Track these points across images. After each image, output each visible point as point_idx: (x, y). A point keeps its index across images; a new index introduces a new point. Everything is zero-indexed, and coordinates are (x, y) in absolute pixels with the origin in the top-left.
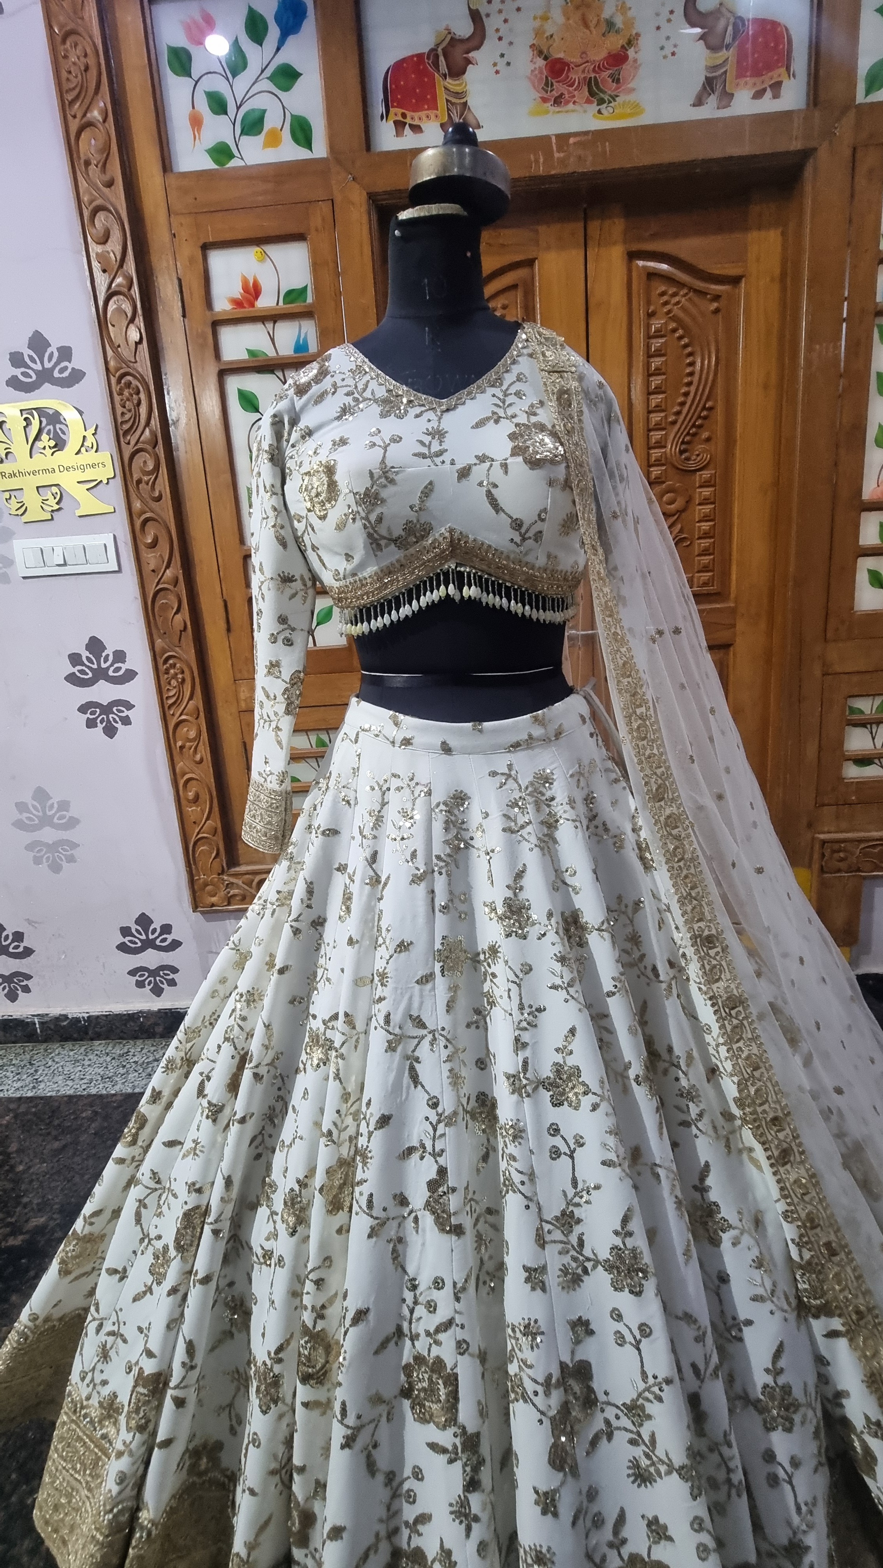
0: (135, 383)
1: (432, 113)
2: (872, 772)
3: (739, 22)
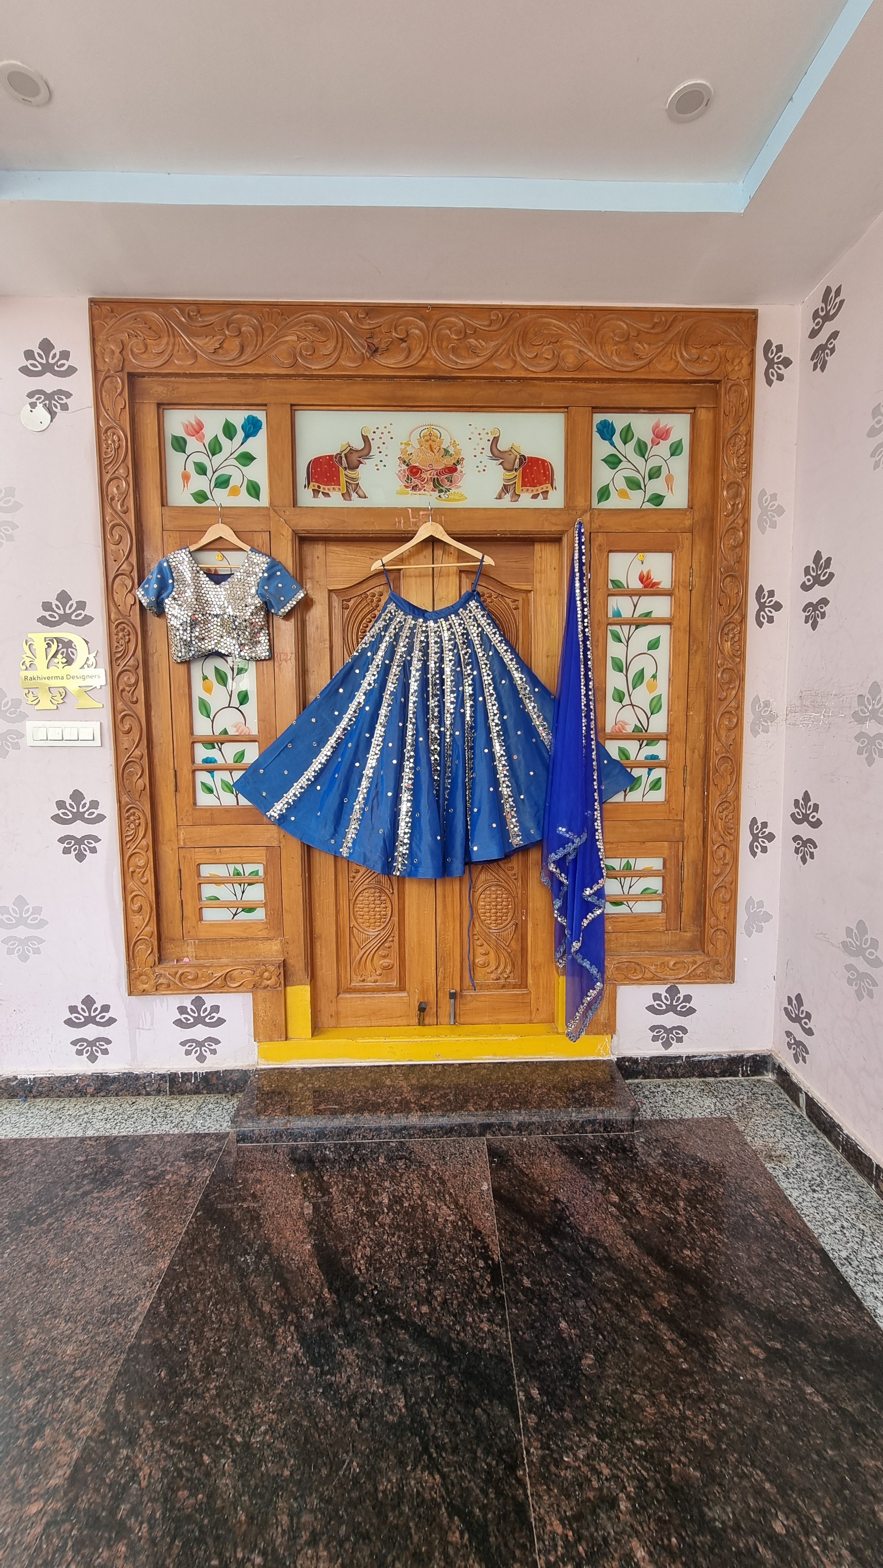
1: (336, 487)
2: (622, 909)
3: (523, 458)
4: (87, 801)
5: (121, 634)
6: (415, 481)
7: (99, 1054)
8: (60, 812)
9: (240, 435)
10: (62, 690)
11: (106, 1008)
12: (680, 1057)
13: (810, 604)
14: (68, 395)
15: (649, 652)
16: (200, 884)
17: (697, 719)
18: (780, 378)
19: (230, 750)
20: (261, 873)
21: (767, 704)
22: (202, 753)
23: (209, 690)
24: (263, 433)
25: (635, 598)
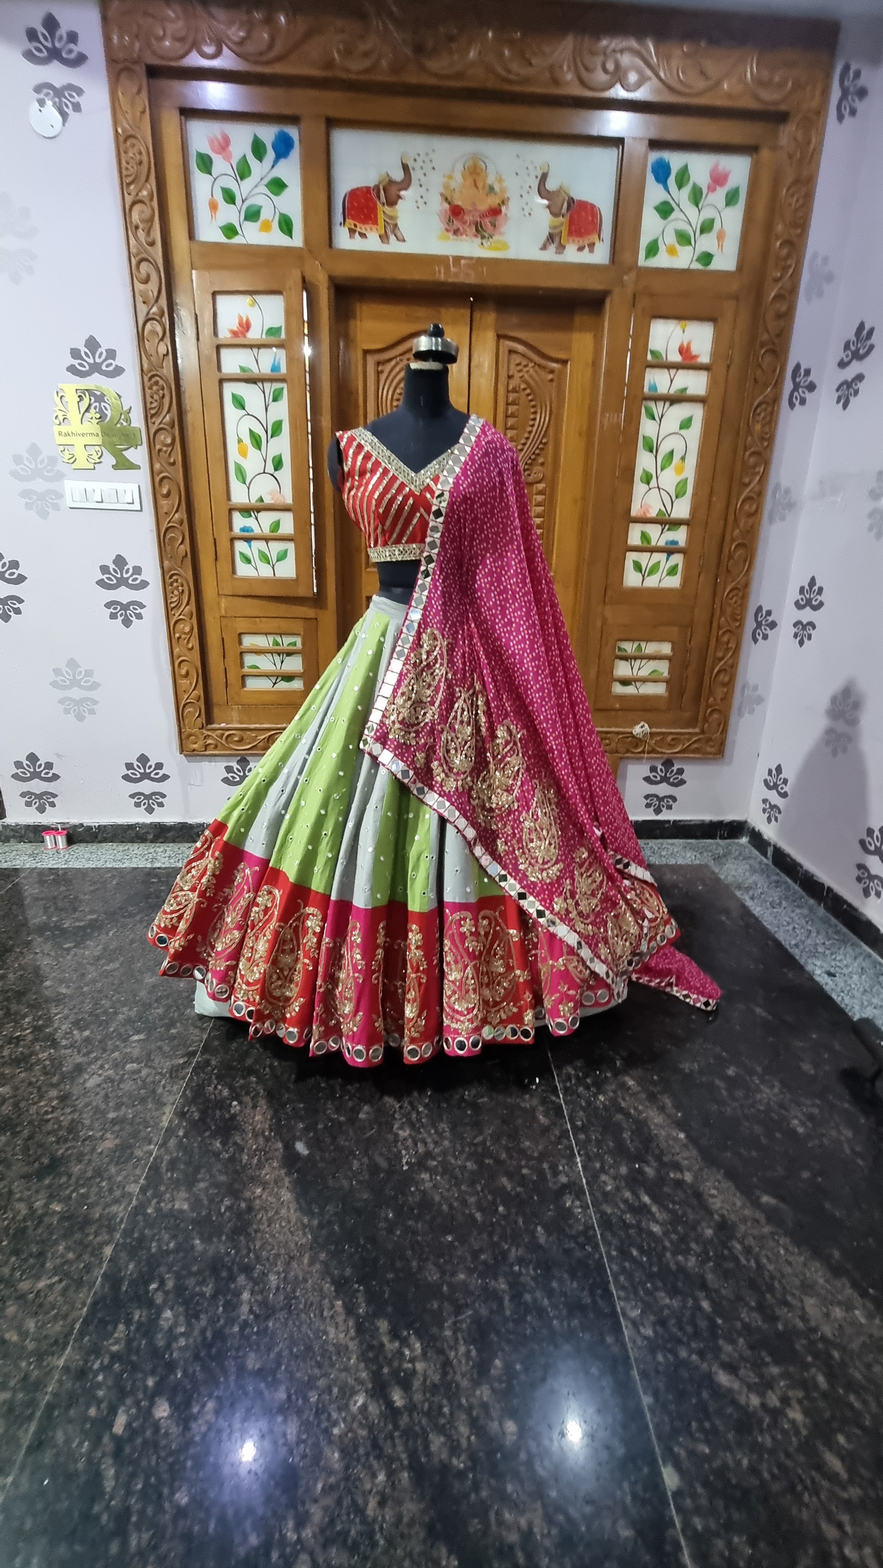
0: (161, 382)
1: (374, 227)
2: (630, 690)
3: (571, 201)
4: (130, 566)
5: (155, 388)
6: (457, 224)
7: (156, 807)
8: (104, 577)
9: (270, 154)
10: (98, 448)
11: (159, 766)
12: (668, 821)
13: (845, 382)
14: (80, 91)
15: (683, 432)
16: (241, 653)
17: (719, 505)
18: (853, 112)
19: (266, 519)
20: (299, 645)
21: (787, 491)
22: (239, 522)
23: (243, 453)
24: (295, 153)
25: (673, 371)
